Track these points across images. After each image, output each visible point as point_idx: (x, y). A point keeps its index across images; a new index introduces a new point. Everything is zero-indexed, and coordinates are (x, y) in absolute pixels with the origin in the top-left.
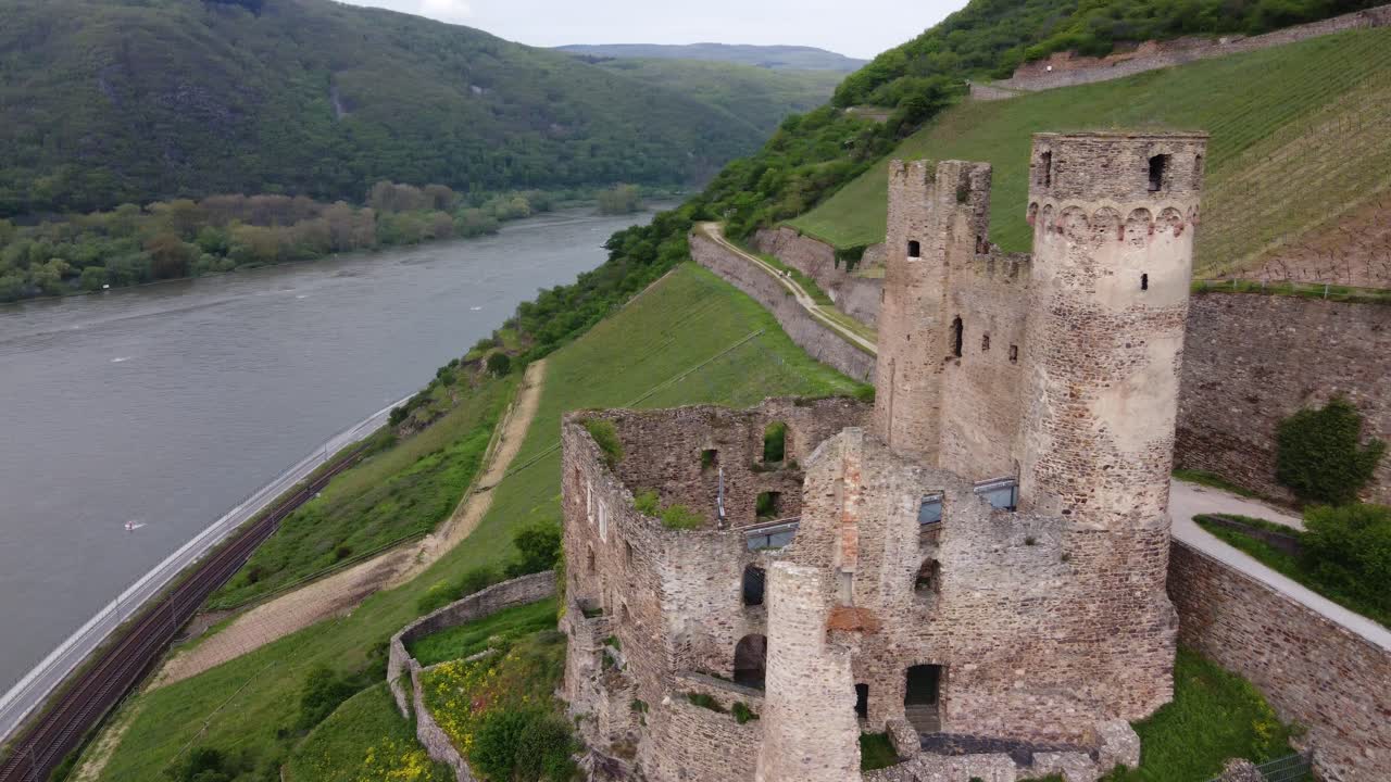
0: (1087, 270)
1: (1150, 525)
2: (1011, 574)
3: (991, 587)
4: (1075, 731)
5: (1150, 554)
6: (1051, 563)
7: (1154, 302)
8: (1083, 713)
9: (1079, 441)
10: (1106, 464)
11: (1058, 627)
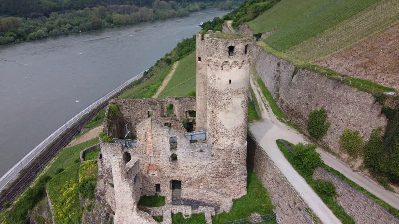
0: (214, 78)
1: (237, 148)
2: (197, 159)
3: (191, 162)
4: (217, 200)
5: (237, 156)
6: (208, 157)
7: (233, 87)
8: (219, 196)
9: (215, 125)
10: (222, 131)
11: (211, 173)
